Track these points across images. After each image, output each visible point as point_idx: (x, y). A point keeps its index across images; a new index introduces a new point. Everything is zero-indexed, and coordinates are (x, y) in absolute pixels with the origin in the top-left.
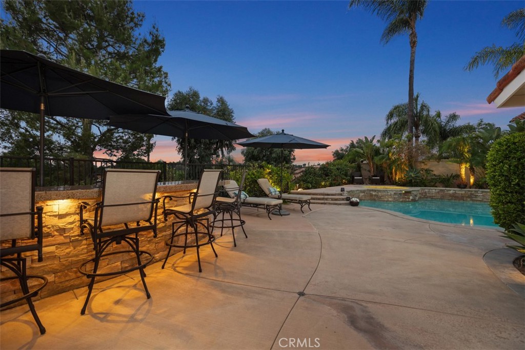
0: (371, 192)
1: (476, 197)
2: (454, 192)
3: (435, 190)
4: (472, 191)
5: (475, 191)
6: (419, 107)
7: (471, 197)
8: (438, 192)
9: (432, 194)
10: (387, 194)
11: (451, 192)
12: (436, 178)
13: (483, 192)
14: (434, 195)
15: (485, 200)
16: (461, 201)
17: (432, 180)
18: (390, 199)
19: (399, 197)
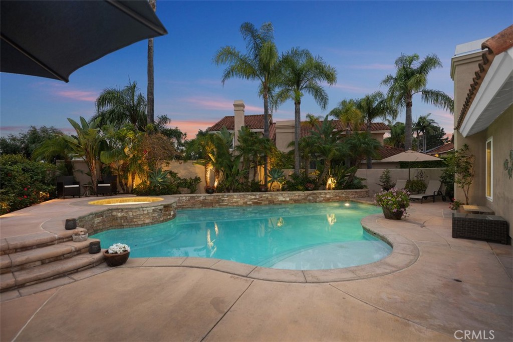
0: (114, 213)
1: (222, 202)
2: (204, 198)
3: (186, 197)
4: (219, 196)
5: (222, 196)
6: (136, 98)
7: (219, 202)
8: (189, 200)
9: (183, 202)
10: (142, 213)
11: (202, 198)
12: (182, 181)
13: (228, 196)
14: (184, 204)
15: (230, 204)
16: (211, 208)
17: (179, 185)
18: (147, 221)
19: (159, 215)
